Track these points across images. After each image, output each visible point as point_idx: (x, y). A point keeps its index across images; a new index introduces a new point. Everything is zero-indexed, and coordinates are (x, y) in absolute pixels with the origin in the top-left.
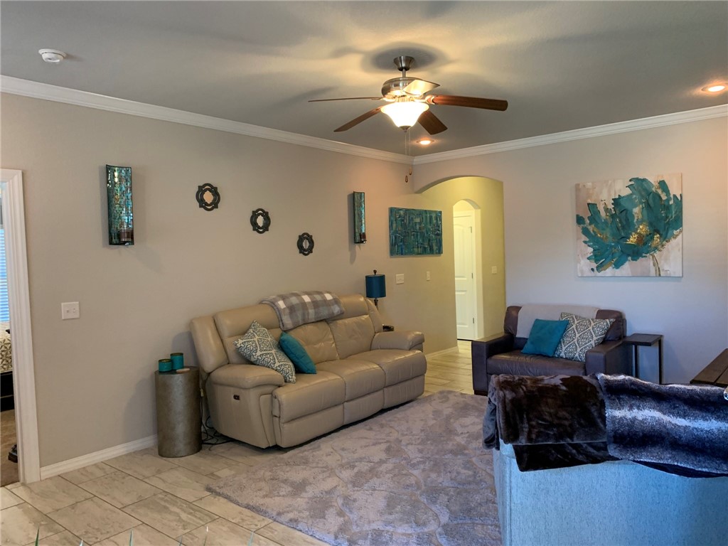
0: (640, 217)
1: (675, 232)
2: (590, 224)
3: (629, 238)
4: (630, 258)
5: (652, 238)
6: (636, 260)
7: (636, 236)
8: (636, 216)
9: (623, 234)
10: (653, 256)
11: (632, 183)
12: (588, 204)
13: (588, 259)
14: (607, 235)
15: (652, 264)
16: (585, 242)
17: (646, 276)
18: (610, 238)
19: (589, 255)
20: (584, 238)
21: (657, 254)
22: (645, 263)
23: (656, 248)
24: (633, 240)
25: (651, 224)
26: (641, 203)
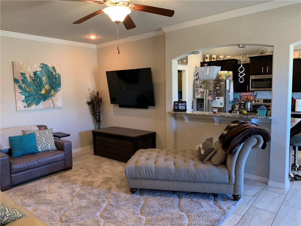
0: (46, 81)
1: (59, 89)
2: (23, 83)
3: (42, 91)
4: (42, 100)
5: (51, 91)
6: (45, 101)
7: (44, 90)
8: (44, 81)
9: (39, 89)
10: (52, 99)
11: (42, 65)
12: (21, 73)
13: (22, 101)
14: (32, 89)
15: (51, 102)
16: (20, 93)
17: (49, 108)
18: (33, 91)
19: (23, 100)
20: (20, 91)
21: (53, 98)
22: (49, 102)
23: (53, 96)
24: (43, 92)
25: (50, 85)
26: (46, 75)
